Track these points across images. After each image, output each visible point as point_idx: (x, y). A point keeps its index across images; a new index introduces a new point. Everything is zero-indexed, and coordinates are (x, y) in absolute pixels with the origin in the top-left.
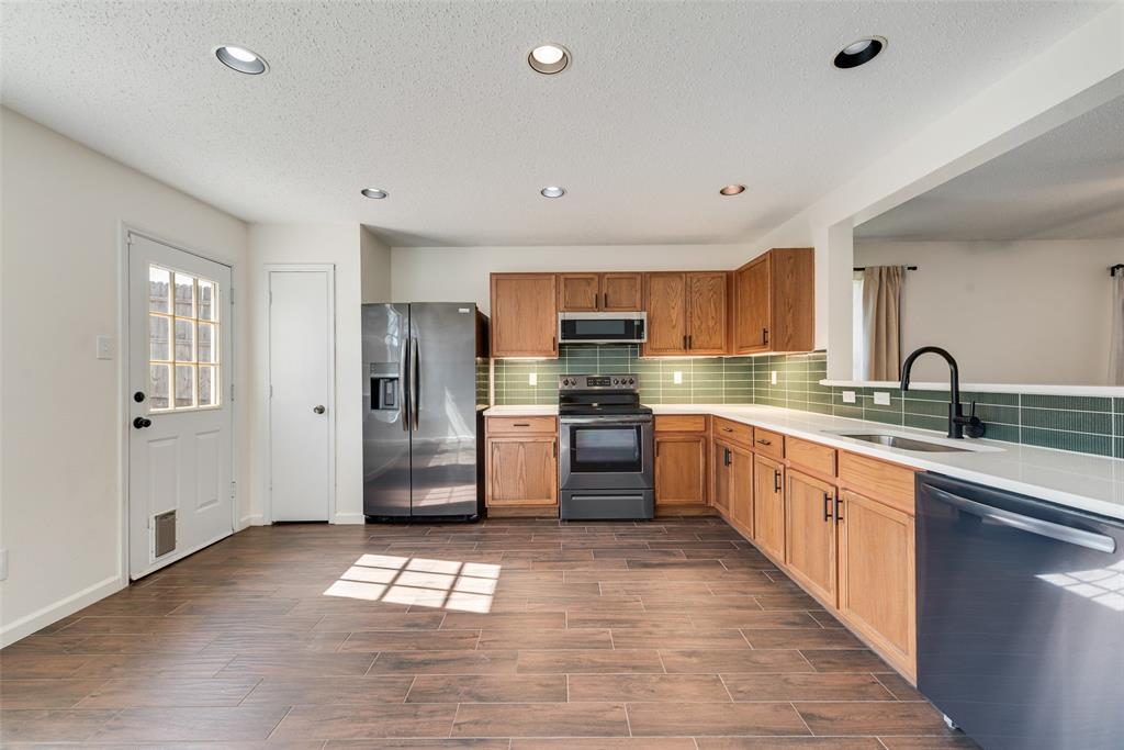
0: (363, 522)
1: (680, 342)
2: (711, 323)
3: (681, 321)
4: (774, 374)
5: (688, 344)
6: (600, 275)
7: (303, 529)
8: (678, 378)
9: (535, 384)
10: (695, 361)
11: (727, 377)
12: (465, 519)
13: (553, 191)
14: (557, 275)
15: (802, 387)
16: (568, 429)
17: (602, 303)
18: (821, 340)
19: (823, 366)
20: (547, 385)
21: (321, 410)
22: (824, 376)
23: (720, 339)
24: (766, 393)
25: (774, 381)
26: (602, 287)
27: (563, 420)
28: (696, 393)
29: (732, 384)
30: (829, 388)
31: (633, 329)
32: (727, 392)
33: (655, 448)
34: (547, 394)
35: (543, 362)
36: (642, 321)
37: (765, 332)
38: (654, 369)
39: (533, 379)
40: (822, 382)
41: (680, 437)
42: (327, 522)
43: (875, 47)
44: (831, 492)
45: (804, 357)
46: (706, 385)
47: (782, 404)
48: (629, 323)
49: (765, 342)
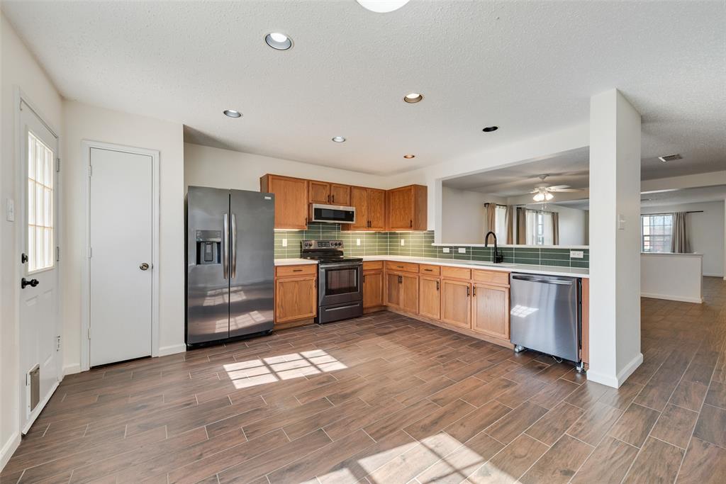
0: (185, 350)
1: (365, 223)
2: (378, 215)
3: (366, 213)
4: (403, 241)
5: (369, 225)
6: (331, 184)
7: (133, 365)
8: (358, 242)
9: (286, 245)
10: (366, 234)
11: (379, 242)
12: (264, 333)
13: (339, 139)
14: (309, 181)
15: (421, 246)
16: (323, 270)
17: (331, 200)
18: (431, 227)
19: (433, 237)
20: (292, 247)
21: (145, 267)
22: (433, 242)
23: (381, 223)
24: (397, 250)
25: (403, 244)
26: (332, 190)
27: (321, 266)
28: (366, 250)
29: (381, 246)
30: (436, 247)
31: (349, 216)
32: (379, 250)
33: (362, 278)
34: (292, 252)
35: (296, 232)
36: (353, 212)
37: (411, 222)
38: (348, 237)
39: (285, 243)
40: (433, 244)
41: (373, 272)
42: (150, 357)
43: (495, 128)
44: (469, 285)
45: (420, 234)
46: (370, 246)
47: (408, 255)
48: (347, 212)
49: (411, 226)
